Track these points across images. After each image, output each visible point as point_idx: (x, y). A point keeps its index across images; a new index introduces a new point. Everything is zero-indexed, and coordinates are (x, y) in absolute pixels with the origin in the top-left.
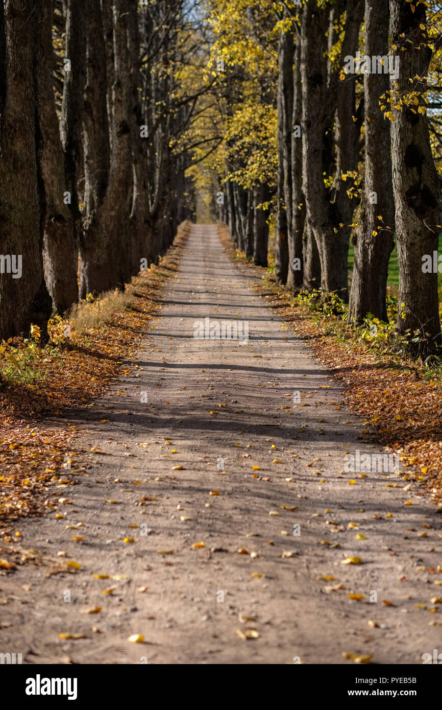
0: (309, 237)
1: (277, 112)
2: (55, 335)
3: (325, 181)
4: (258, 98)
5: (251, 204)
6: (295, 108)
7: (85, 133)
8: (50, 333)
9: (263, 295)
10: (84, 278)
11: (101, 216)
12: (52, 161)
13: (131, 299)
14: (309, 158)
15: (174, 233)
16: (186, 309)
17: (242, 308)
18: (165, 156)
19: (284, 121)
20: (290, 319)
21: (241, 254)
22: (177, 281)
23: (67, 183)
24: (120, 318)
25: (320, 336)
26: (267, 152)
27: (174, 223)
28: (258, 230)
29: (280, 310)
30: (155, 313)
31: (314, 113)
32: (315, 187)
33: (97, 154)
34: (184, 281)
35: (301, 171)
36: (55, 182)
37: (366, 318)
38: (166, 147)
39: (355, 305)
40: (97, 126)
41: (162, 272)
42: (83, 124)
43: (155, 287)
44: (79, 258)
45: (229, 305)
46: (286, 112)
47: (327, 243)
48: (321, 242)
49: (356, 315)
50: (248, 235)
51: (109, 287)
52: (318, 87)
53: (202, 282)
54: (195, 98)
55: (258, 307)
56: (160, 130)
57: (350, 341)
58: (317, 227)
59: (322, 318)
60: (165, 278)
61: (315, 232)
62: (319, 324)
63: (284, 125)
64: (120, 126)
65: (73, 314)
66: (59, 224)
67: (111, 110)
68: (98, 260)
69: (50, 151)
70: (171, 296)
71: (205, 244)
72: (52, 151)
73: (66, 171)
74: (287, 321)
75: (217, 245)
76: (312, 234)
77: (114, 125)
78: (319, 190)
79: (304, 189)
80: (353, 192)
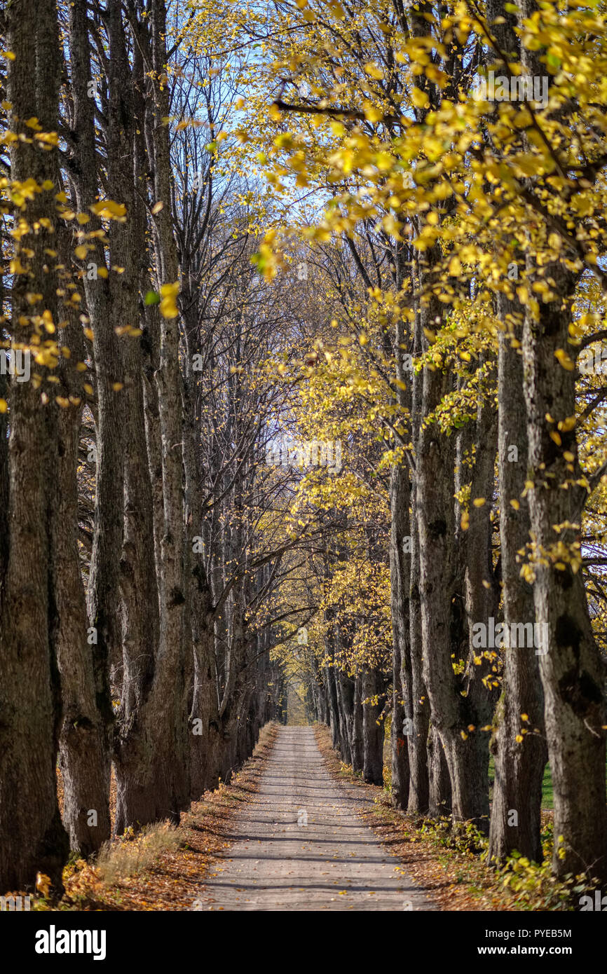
0: (436, 744)
1: (389, 572)
2: (74, 888)
3: (454, 666)
4: (366, 553)
5: (359, 700)
6: (413, 567)
7: (125, 608)
8: (65, 884)
9: (374, 826)
10: (121, 806)
11: (145, 718)
12: (75, 643)
13: (187, 834)
14: (431, 634)
15: (254, 738)
16: (264, 847)
17: (343, 845)
18: (239, 632)
19: (399, 584)
20: (408, 861)
21: (346, 768)
22: (255, 809)
23: (95, 674)
24: (170, 861)
25: (448, 884)
26: (379, 625)
27: (254, 726)
28: (370, 733)
29: (397, 847)
30: (220, 854)
31: (436, 574)
32: (439, 673)
33: (140, 633)
34: (265, 807)
35: (421, 652)
36: (80, 673)
37: (511, 857)
38: (240, 620)
39: (498, 839)
40: (140, 595)
41: (235, 795)
42: (121, 591)
43: (223, 816)
44: (114, 776)
45: (325, 841)
46: (402, 572)
47: (458, 753)
48: (451, 751)
49: (499, 853)
50: (356, 741)
51: (157, 818)
52: (441, 538)
53: (290, 808)
54: (279, 554)
55: (365, 843)
56: (230, 598)
57: (489, 891)
58: (445, 729)
59: (453, 858)
60: (239, 802)
61: (441, 736)
62: (448, 867)
63: (399, 590)
64: (172, 595)
65: (101, 857)
66: (84, 731)
67: (159, 573)
68: (141, 780)
69: (72, 630)
70: (247, 828)
71: (297, 754)
72: (76, 630)
73: (94, 657)
74: (405, 863)
75: (313, 755)
76: (439, 739)
77: (163, 593)
78: (446, 679)
79: (425, 677)
80: (490, 680)
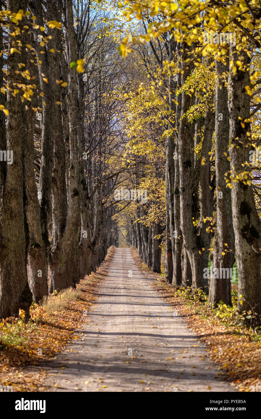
0: (185, 256)
1: (165, 182)
2: (34, 316)
3: (194, 223)
4: (154, 174)
5: (151, 236)
6: (175, 180)
7: (53, 196)
8: (31, 314)
9: (158, 290)
10: (52, 281)
11: (62, 244)
12: (33, 212)
13: (80, 293)
14: (184, 209)
15: (105, 253)
16: (112, 299)
17: (146, 298)
18: (100, 208)
19: (169, 188)
20: (174, 305)
21: (145, 266)
22: (107, 282)
23: (42, 225)
24: (73, 305)
25: (192, 315)
26: (160, 205)
27: (105, 247)
28: (155, 251)
29: (168, 299)
30: (93, 302)
31: (186, 183)
32: (188, 226)
33: (60, 208)
34: (111, 282)
35: (180, 217)
36: (35, 225)
37: (219, 303)
38: (101, 203)
39: (213, 296)
40: (60, 191)
41: (98, 277)
42: (52, 190)
43: (94, 286)
44: (49, 269)
45: (138, 296)
46: (171, 182)
47: (195, 259)
48: (192, 259)
49: (213, 302)
50: (149, 254)
51: (66, 287)
52: (189, 168)
53: (122, 282)
54: (117, 174)
55: (155, 297)
56: (97, 193)
57: (210, 318)
58: (189, 249)
59: (193, 304)
60: (100, 280)
61: (188, 252)
62: (191, 308)
63: (169, 190)
64: (73, 192)
65: (44, 302)
66: (37, 249)
67: (68, 182)
68: (60, 270)
69: (32, 206)
70: (104, 291)
71: (124, 260)
72: (33, 206)
73: (41, 218)
74: (173, 306)
75: (130, 260)
76: (187, 254)
77: (70, 191)
78: (190, 228)
79: (181, 228)
80: (210, 229)
